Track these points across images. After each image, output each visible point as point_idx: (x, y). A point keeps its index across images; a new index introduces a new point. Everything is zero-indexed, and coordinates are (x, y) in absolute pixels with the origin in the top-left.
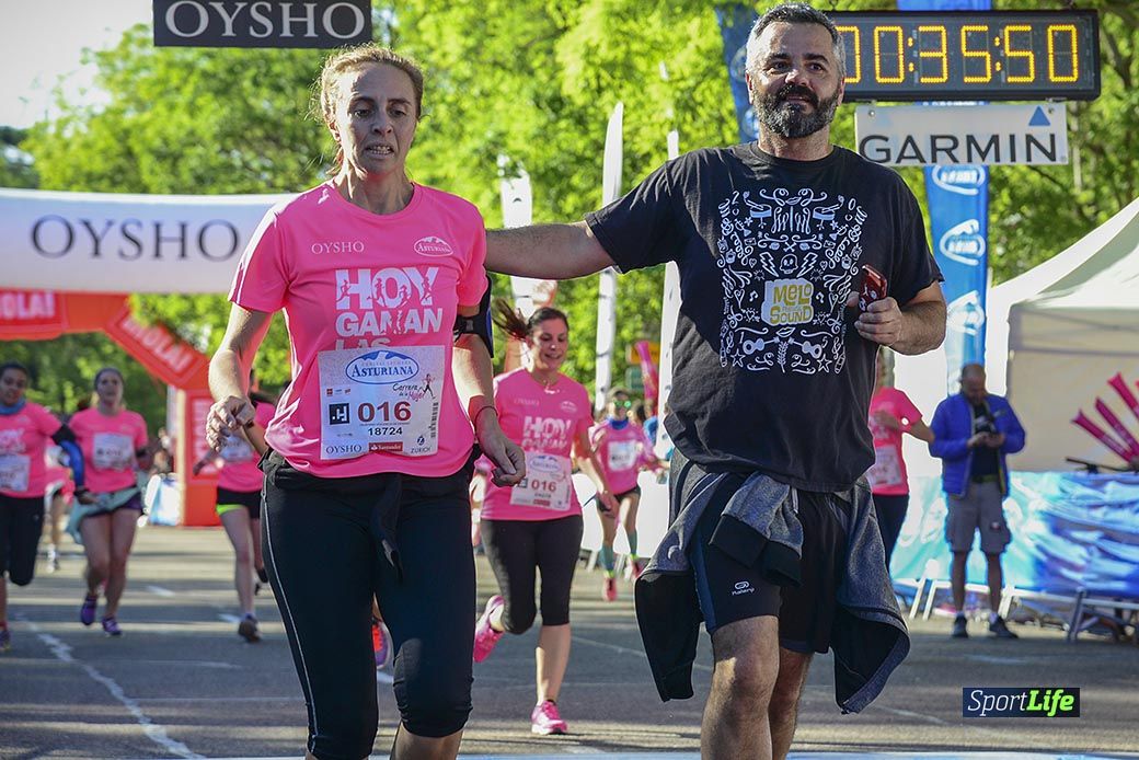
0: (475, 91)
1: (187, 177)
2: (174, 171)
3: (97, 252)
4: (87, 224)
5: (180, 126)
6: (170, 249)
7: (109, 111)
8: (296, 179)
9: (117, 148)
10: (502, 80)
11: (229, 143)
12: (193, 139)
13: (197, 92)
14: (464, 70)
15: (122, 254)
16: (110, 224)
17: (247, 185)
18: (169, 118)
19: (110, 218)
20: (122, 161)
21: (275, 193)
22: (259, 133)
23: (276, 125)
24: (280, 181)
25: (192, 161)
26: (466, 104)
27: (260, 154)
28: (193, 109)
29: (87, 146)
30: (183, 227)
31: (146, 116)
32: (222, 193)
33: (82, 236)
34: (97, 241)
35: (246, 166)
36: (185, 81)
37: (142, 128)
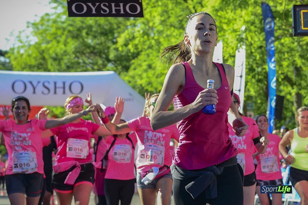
0: (164, 35)
1: (63, 66)
2: (59, 64)
3: (34, 92)
4: (31, 83)
5: (61, 49)
6: (60, 91)
7: (36, 43)
8: (101, 66)
9: (40, 56)
10: (174, 31)
11: (78, 54)
12: (65, 53)
13: (67, 37)
14: (161, 28)
15: (43, 93)
16: (39, 82)
17: (84, 69)
18: (58, 46)
19: (39, 80)
20: (41, 61)
21: (94, 71)
22: (88, 51)
23: (94, 48)
24: (96, 67)
25: (66, 60)
26: (162, 40)
27: (89, 58)
28: (66, 44)
29: (29, 56)
30: (64, 83)
31: (49, 45)
32: (76, 71)
33: (29, 86)
34: (34, 88)
35: (84, 63)
36: (63, 34)
37: (48, 50)
